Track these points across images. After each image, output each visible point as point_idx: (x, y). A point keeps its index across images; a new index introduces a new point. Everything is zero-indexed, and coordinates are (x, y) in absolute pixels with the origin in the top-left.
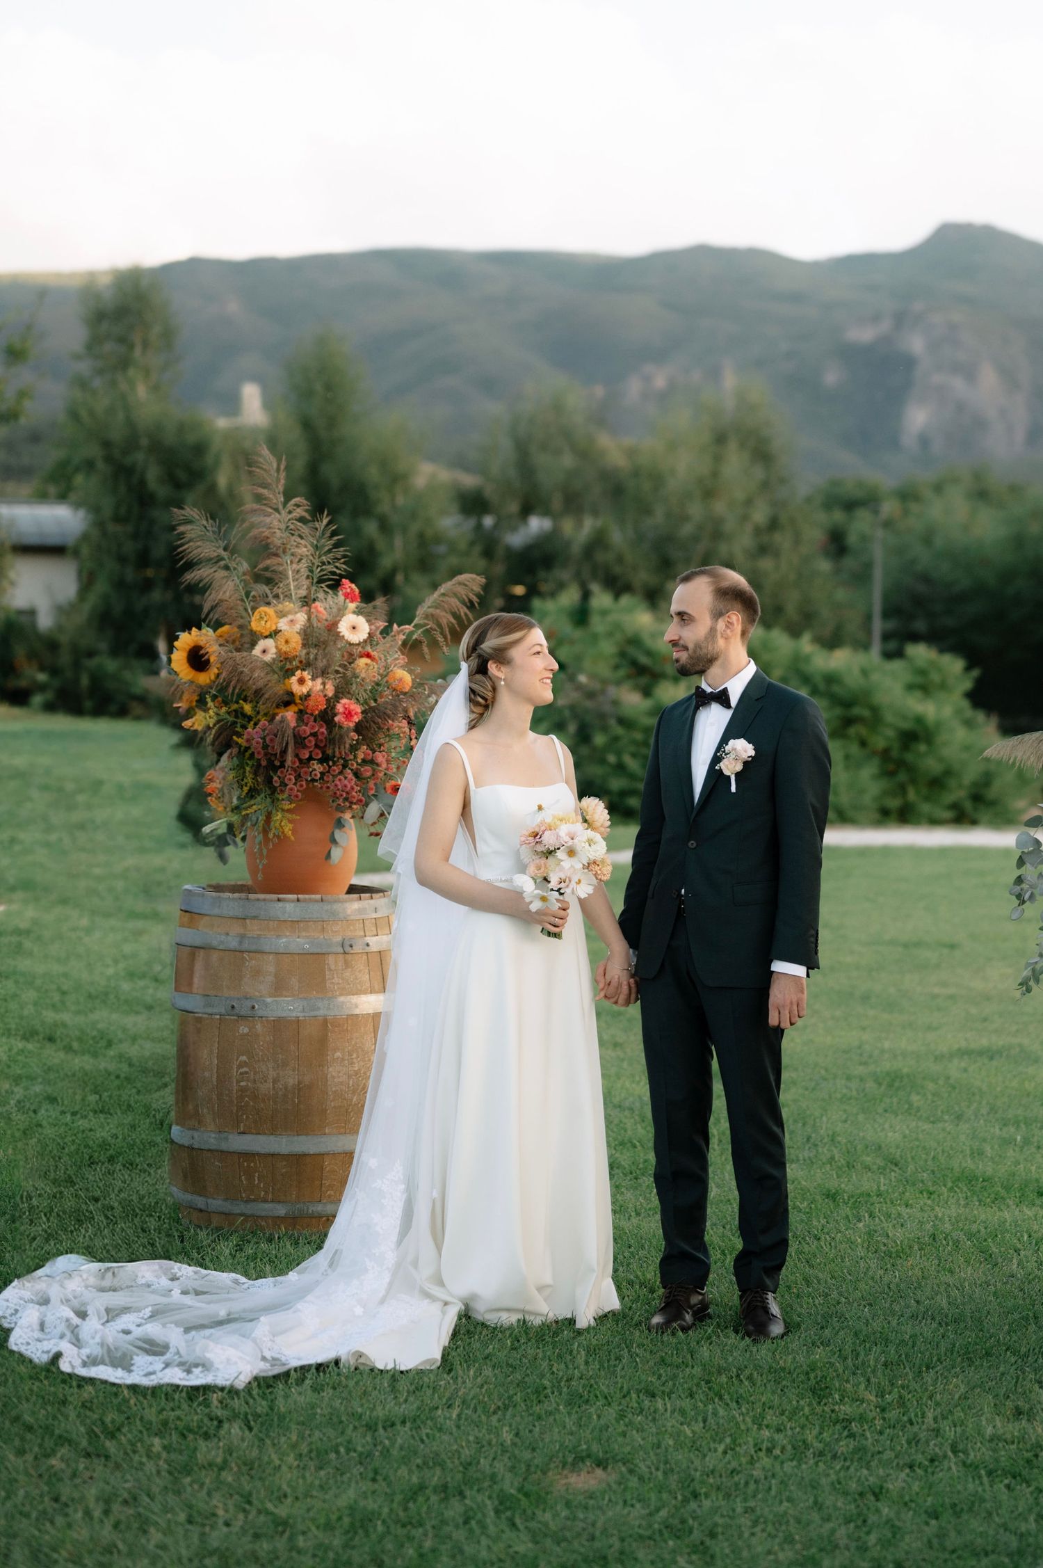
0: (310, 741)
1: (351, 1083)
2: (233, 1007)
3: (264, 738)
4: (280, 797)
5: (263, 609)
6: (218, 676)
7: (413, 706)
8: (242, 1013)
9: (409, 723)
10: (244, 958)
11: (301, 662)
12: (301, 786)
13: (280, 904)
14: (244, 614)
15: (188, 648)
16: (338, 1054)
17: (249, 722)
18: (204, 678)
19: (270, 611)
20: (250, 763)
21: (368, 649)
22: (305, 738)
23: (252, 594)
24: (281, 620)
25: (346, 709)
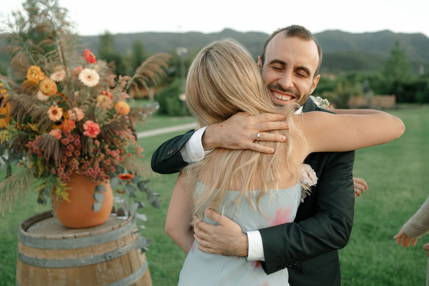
0: (70, 147)
4: (57, 179)
5: (34, 67)
10: (47, 271)
12: (69, 173)
13: (65, 241)
14: (25, 70)
19: (38, 68)
22: (68, 145)
24: (53, 74)
25: (89, 127)
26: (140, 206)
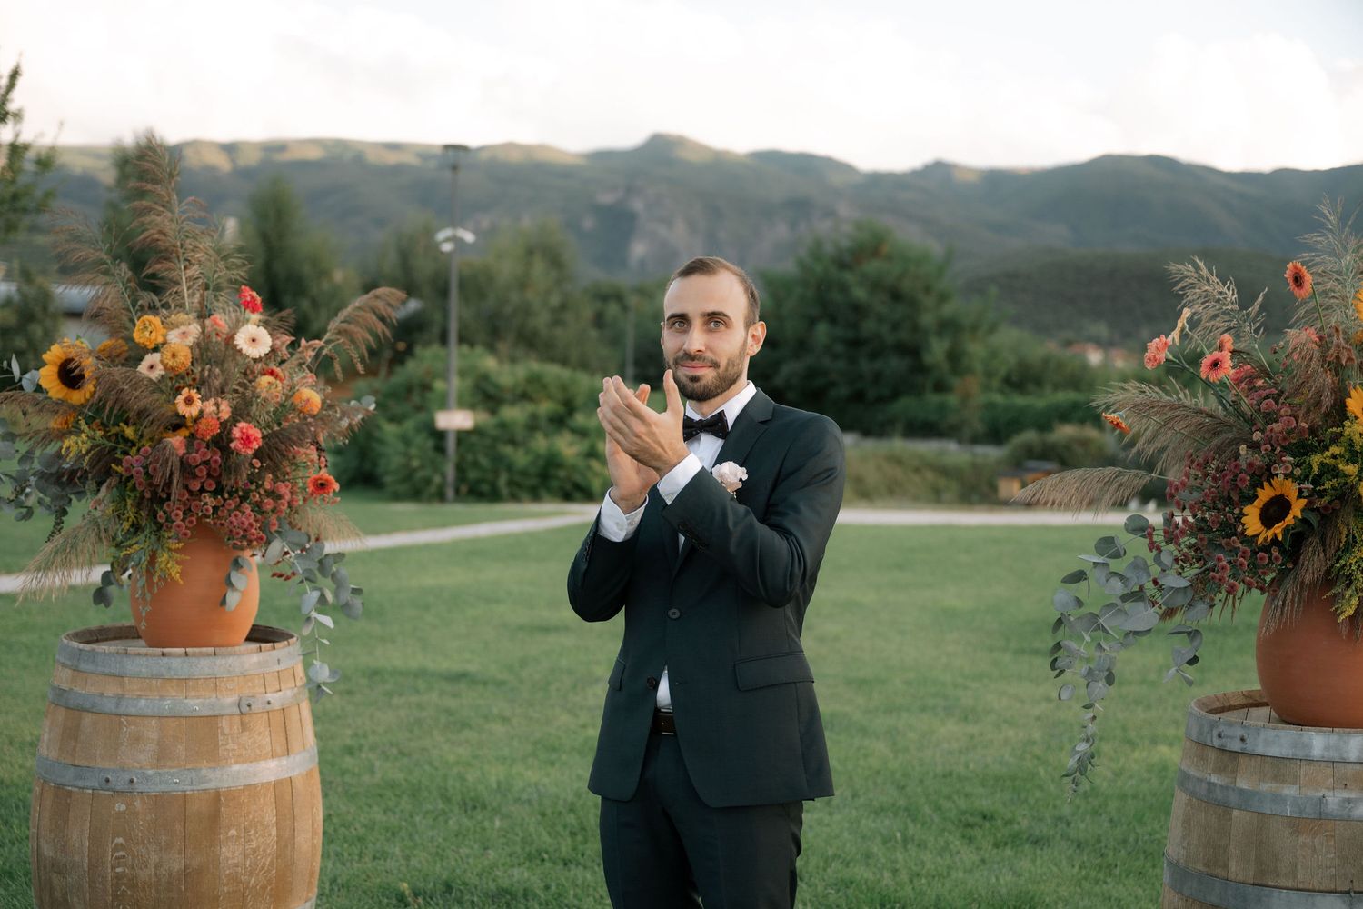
0: (201, 471)
1: (248, 863)
2: (108, 780)
3: (145, 468)
4: (166, 535)
5: (148, 317)
6: (95, 392)
7: (323, 429)
8: (118, 788)
9: (318, 449)
10: (121, 723)
11: (194, 380)
12: (191, 522)
13: (165, 660)
14: (129, 325)
15: (59, 363)
16: (233, 832)
17: (131, 447)
18: (77, 397)
19: (156, 320)
20: (132, 495)
21: (273, 366)
22: (197, 466)
23: (140, 303)
24: (172, 332)
25: (244, 433)
26: (322, 599)
